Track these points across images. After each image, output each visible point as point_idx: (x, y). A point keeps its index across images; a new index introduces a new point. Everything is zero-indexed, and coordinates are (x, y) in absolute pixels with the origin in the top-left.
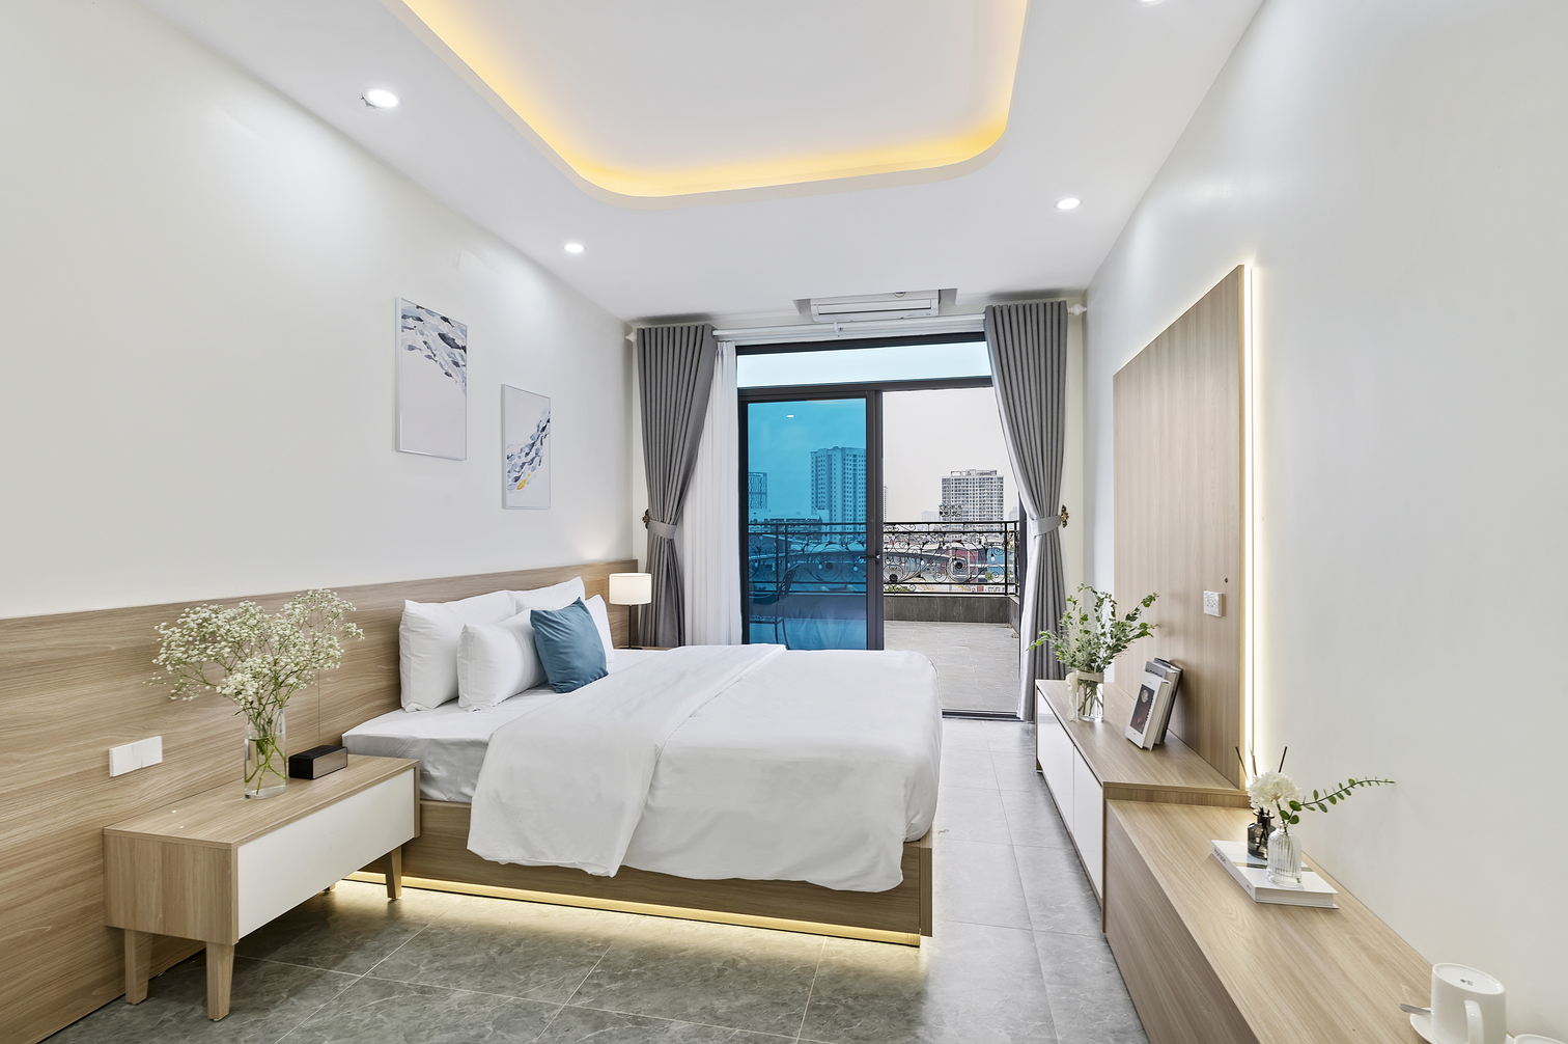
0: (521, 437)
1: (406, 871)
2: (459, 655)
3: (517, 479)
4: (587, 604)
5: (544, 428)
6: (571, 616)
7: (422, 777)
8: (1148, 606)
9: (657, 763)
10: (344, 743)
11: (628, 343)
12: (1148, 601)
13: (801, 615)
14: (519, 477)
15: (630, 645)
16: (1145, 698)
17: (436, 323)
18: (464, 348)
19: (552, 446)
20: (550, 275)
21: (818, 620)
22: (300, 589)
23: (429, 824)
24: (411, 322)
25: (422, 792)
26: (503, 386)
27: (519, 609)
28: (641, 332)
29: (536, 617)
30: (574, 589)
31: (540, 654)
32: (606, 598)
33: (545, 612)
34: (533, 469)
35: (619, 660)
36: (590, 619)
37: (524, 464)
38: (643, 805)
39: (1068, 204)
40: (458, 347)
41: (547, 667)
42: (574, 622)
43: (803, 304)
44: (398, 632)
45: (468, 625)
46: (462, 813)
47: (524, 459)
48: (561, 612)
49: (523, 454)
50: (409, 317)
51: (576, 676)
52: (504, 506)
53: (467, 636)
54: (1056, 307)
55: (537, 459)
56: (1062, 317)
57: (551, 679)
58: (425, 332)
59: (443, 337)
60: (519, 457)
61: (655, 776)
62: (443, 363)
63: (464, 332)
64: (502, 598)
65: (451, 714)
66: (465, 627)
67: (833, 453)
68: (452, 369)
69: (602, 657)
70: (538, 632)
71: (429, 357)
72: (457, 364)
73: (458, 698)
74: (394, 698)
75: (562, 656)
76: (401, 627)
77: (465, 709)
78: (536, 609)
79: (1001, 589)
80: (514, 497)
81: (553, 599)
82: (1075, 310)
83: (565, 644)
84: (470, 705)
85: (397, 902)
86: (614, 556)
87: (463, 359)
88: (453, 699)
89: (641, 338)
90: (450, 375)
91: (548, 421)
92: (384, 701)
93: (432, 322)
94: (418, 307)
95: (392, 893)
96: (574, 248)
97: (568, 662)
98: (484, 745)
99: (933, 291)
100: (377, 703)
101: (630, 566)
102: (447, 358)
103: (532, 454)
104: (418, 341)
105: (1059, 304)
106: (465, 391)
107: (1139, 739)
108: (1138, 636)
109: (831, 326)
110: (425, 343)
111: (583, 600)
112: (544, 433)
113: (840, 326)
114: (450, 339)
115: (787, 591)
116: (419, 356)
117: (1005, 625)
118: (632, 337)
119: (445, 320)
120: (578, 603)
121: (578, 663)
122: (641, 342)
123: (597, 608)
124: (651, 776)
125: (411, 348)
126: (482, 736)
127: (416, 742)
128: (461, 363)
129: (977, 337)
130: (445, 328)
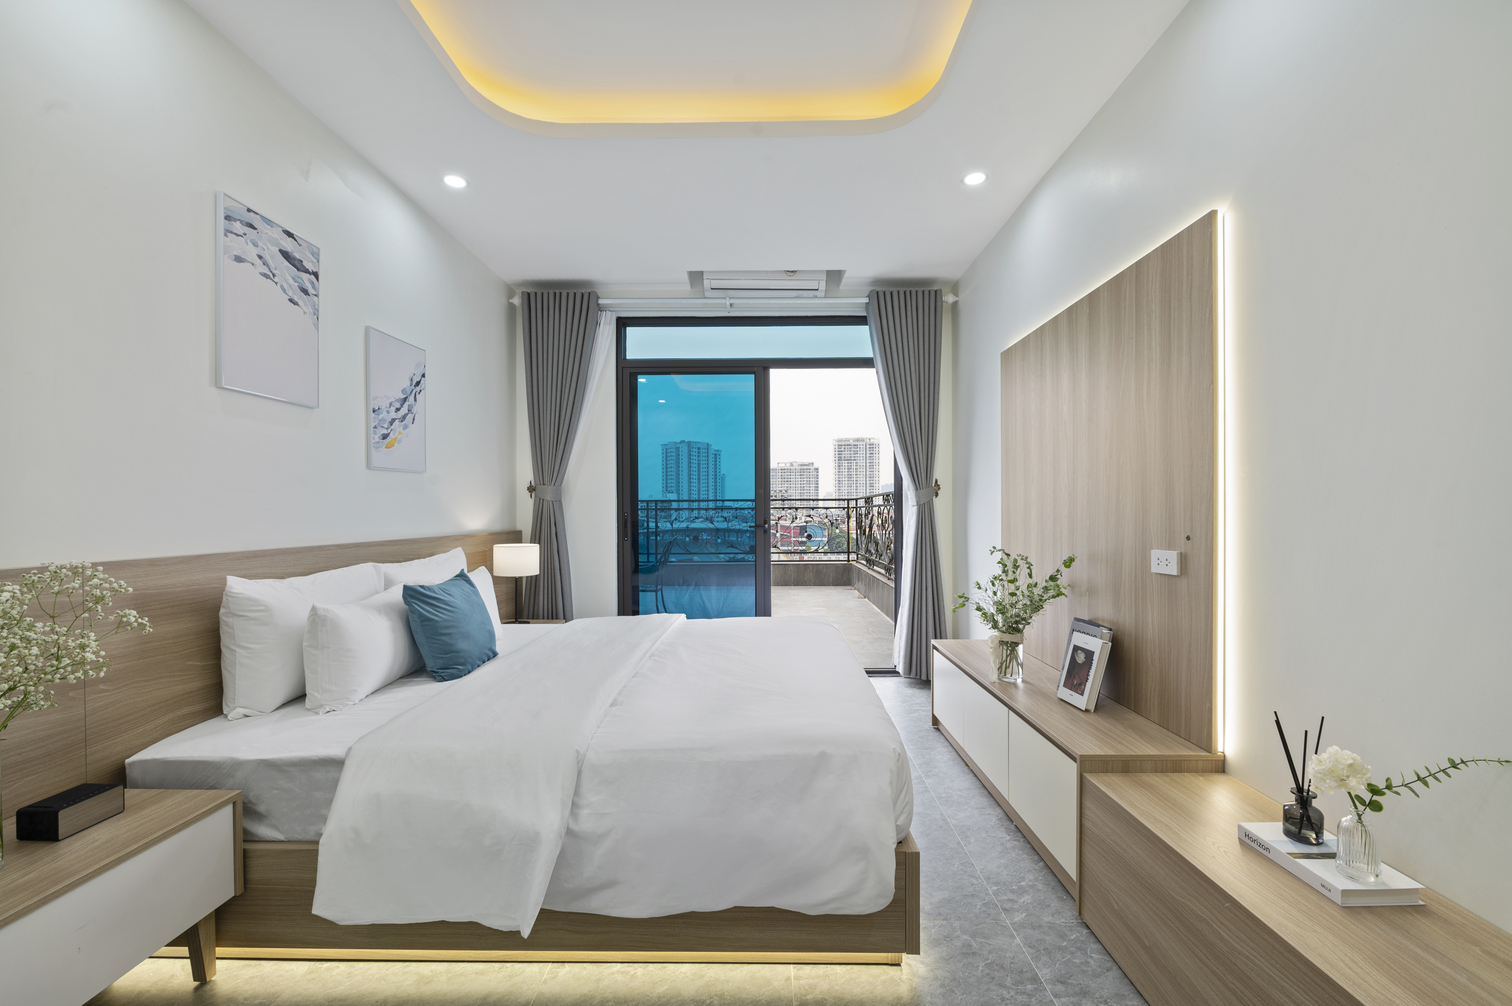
0: (392, 389)
1: (220, 942)
2: (305, 644)
3: (385, 437)
4: (472, 576)
5: (418, 383)
6: (454, 590)
7: (246, 810)
8: (1069, 566)
9: (579, 773)
10: (127, 771)
11: (511, 308)
12: (1069, 563)
13: (686, 583)
14: (388, 435)
15: (516, 619)
16: (1081, 658)
17: (276, 236)
18: (316, 275)
19: (429, 402)
20: (425, 214)
21: (702, 587)
22: (38, 565)
23: (257, 874)
24: (238, 227)
25: (246, 832)
26: (367, 330)
27: (388, 584)
28: (526, 296)
29: (410, 593)
30: (455, 561)
31: (415, 636)
32: (491, 570)
33: (422, 587)
34: (406, 427)
35: (508, 636)
36: (476, 593)
37: (393, 420)
38: (564, 831)
39: (975, 179)
40: (307, 271)
41: (424, 651)
42: (457, 597)
43: (696, 277)
44: (218, 617)
45: (318, 605)
46: (305, 857)
47: (393, 415)
48: (441, 586)
49: (393, 409)
50: (235, 220)
51: (462, 660)
52: (369, 465)
53: (316, 618)
54: (933, 294)
55: (410, 417)
56: (939, 304)
57: (430, 664)
58: (260, 244)
59: (286, 255)
60: (388, 412)
61: (577, 792)
62: (286, 286)
63: (316, 255)
64: (366, 573)
65: (296, 717)
66: (314, 609)
67: (680, 446)
68: (298, 296)
69: (491, 636)
70: (413, 611)
71: (265, 276)
72: (305, 292)
73: (305, 695)
74: (212, 702)
75: (444, 638)
76: (222, 610)
77: (314, 711)
78: (410, 583)
79: (843, 557)
80: (380, 457)
81: (432, 572)
82: (949, 299)
83: (446, 624)
84: (322, 706)
85: (207, 987)
86: (498, 527)
87: (314, 287)
88: (299, 697)
89: (526, 301)
90: (295, 303)
91: (423, 376)
92: (197, 707)
93: (270, 233)
94: (249, 210)
95: (200, 972)
96: (455, 181)
97: (451, 645)
98: (338, 764)
99: (821, 271)
100: (186, 710)
101: (514, 537)
102: (291, 281)
103: (404, 410)
104: (251, 253)
105: (936, 291)
106: (317, 326)
107: (1081, 701)
108: (1054, 597)
109: (723, 301)
110: (260, 257)
111: (466, 571)
112: (418, 389)
113: (732, 301)
114: (295, 259)
115: (666, 561)
116: (251, 272)
117: (849, 587)
118: (517, 301)
119: (290, 235)
120: (462, 576)
121: (463, 645)
122: (526, 306)
123: (482, 580)
124: (572, 792)
125: (239, 259)
126: (334, 751)
127: (237, 765)
128: (311, 291)
129: (860, 320)
130: (288, 245)
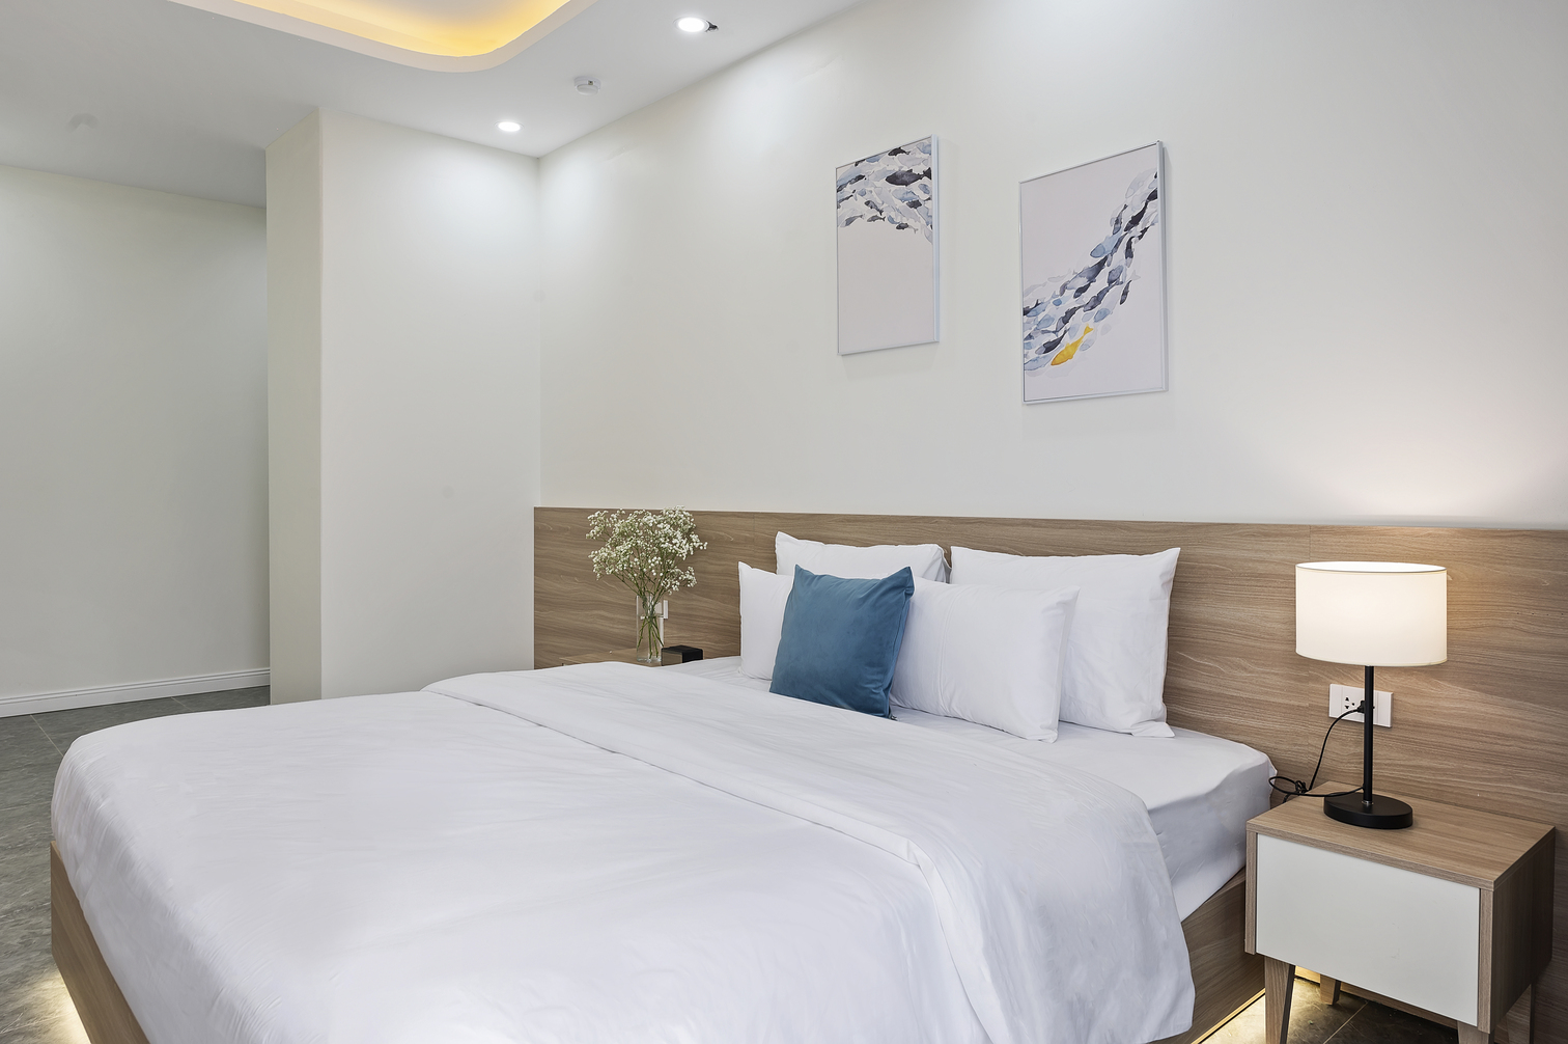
3: (1052, 346)
5: (1138, 219)
14: (1056, 343)
17: (882, 166)
18: (928, 174)
24: (848, 190)
34: (1102, 315)
37: (1071, 313)
40: (918, 179)
49: (1071, 293)
50: (845, 185)
55: (1113, 292)
58: (868, 189)
59: (893, 178)
60: (1057, 304)
62: (894, 215)
68: (909, 216)
71: (872, 219)
72: (916, 205)
87: (925, 193)
90: (906, 227)
91: (1153, 197)
93: (877, 168)
102: (901, 204)
103: (1098, 285)
104: (858, 206)
110: (869, 203)
112: (1138, 228)
114: (904, 174)
116: (860, 227)
119: (896, 152)
125: (849, 223)
128: (923, 199)
130: (896, 164)
